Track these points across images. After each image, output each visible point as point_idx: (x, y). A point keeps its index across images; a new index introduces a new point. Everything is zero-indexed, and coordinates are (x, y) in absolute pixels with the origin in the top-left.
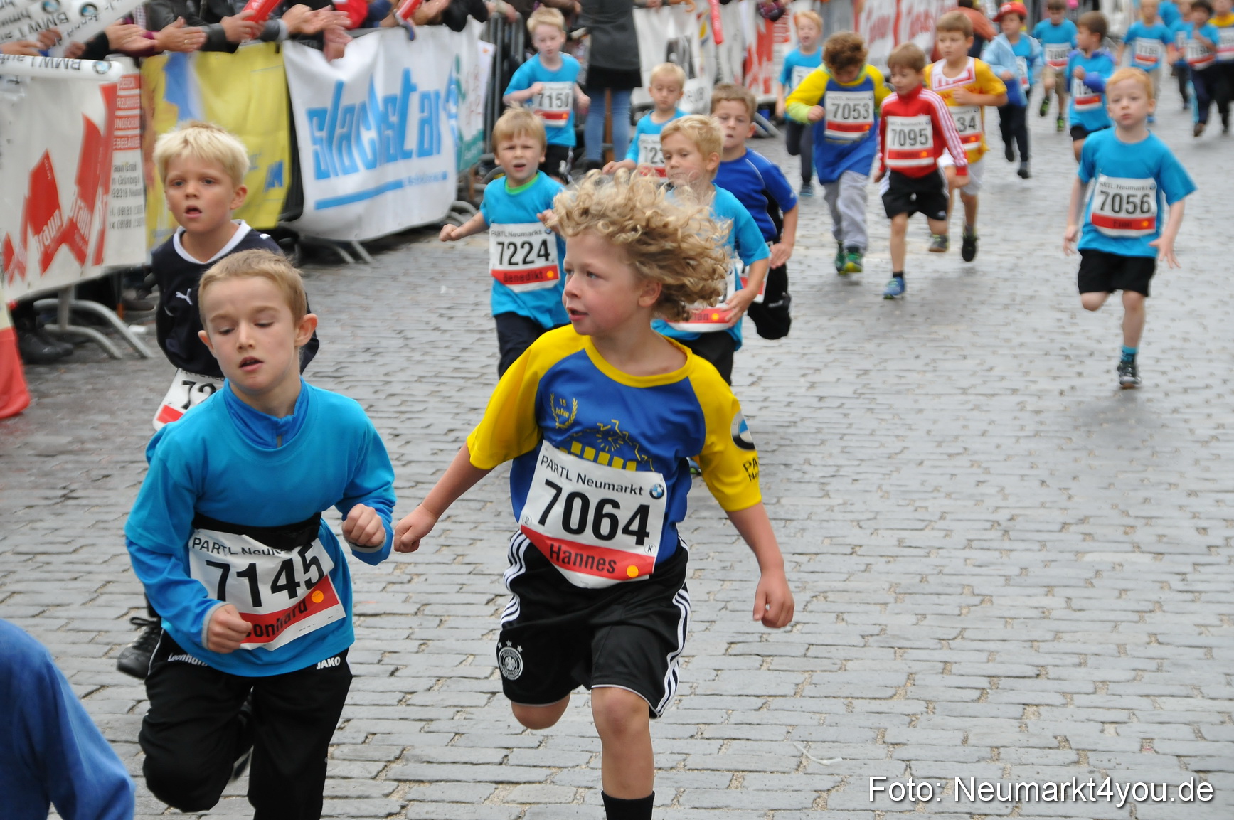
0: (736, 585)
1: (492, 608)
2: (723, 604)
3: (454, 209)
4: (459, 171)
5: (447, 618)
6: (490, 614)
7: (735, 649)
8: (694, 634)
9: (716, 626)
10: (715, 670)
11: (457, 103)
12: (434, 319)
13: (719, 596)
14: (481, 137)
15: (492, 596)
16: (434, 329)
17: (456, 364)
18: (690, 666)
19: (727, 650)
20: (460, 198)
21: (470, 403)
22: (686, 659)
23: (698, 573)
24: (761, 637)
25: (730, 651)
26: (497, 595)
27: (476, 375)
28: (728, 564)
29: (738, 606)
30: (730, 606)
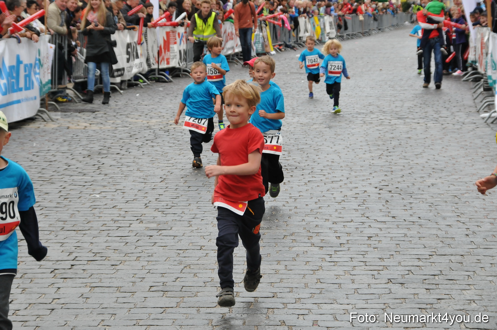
0: (154, 263)
1: (53, 274)
2: (148, 271)
3: (39, 111)
4: (41, 96)
5: (34, 279)
6: (52, 277)
7: (153, 289)
8: (136, 283)
9: (145, 280)
10: (144, 297)
11: (39, 68)
12: (30, 156)
13: (146, 268)
14: (50, 82)
15: (53, 270)
16: (31, 161)
17: (40, 175)
18: (134, 296)
19: (149, 289)
20: (41, 107)
21: (45, 191)
22: (133, 293)
23: (138, 258)
24: (163, 284)
25: (151, 290)
26: (55, 269)
27: (48, 179)
28: (150, 254)
29: (154, 271)
30: (151, 271)
